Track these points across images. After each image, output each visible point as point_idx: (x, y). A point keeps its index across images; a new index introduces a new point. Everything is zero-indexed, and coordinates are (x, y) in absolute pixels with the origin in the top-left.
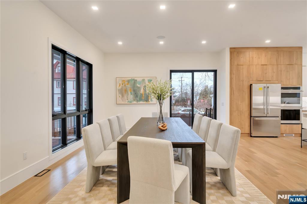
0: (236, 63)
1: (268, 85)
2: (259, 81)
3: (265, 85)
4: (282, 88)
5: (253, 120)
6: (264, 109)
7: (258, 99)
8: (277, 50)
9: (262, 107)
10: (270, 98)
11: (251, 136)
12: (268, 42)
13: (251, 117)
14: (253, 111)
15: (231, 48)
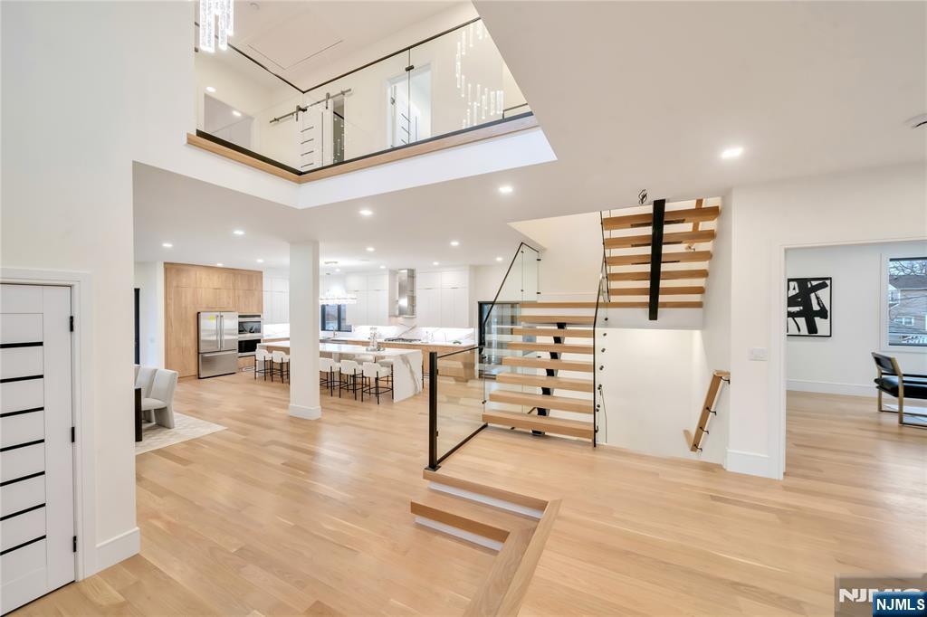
0: (174, 284)
1: (222, 314)
2: (210, 309)
3: (218, 314)
4: (240, 316)
5: (202, 357)
6: (217, 340)
7: (208, 323)
8: (233, 272)
9: (214, 338)
10: (225, 321)
11: (199, 378)
12: (220, 265)
13: (199, 353)
14: (201, 344)
15: (165, 263)
